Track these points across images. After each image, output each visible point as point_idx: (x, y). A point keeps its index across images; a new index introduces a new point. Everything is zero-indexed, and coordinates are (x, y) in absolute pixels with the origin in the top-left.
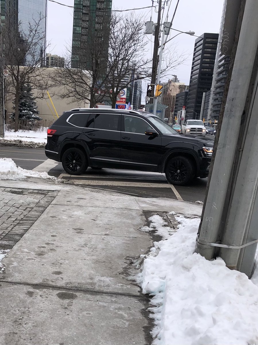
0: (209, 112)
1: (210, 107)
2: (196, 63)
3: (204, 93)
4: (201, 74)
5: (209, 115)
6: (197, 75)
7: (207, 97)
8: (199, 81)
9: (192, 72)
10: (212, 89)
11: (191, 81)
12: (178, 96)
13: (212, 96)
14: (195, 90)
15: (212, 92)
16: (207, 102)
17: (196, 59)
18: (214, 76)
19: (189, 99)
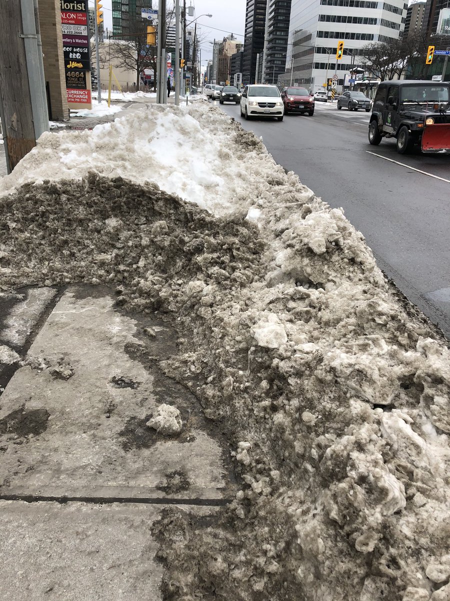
0: (263, 76)
1: (264, 69)
2: (249, 15)
3: (258, 54)
4: (255, 32)
5: (263, 78)
6: (251, 34)
7: (261, 57)
8: (253, 40)
9: (246, 30)
10: (265, 50)
11: (245, 40)
12: (234, 57)
13: (265, 57)
14: (250, 51)
15: (264, 54)
16: (261, 65)
17: (249, 9)
18: (266, 36)
19: (244, 61)
